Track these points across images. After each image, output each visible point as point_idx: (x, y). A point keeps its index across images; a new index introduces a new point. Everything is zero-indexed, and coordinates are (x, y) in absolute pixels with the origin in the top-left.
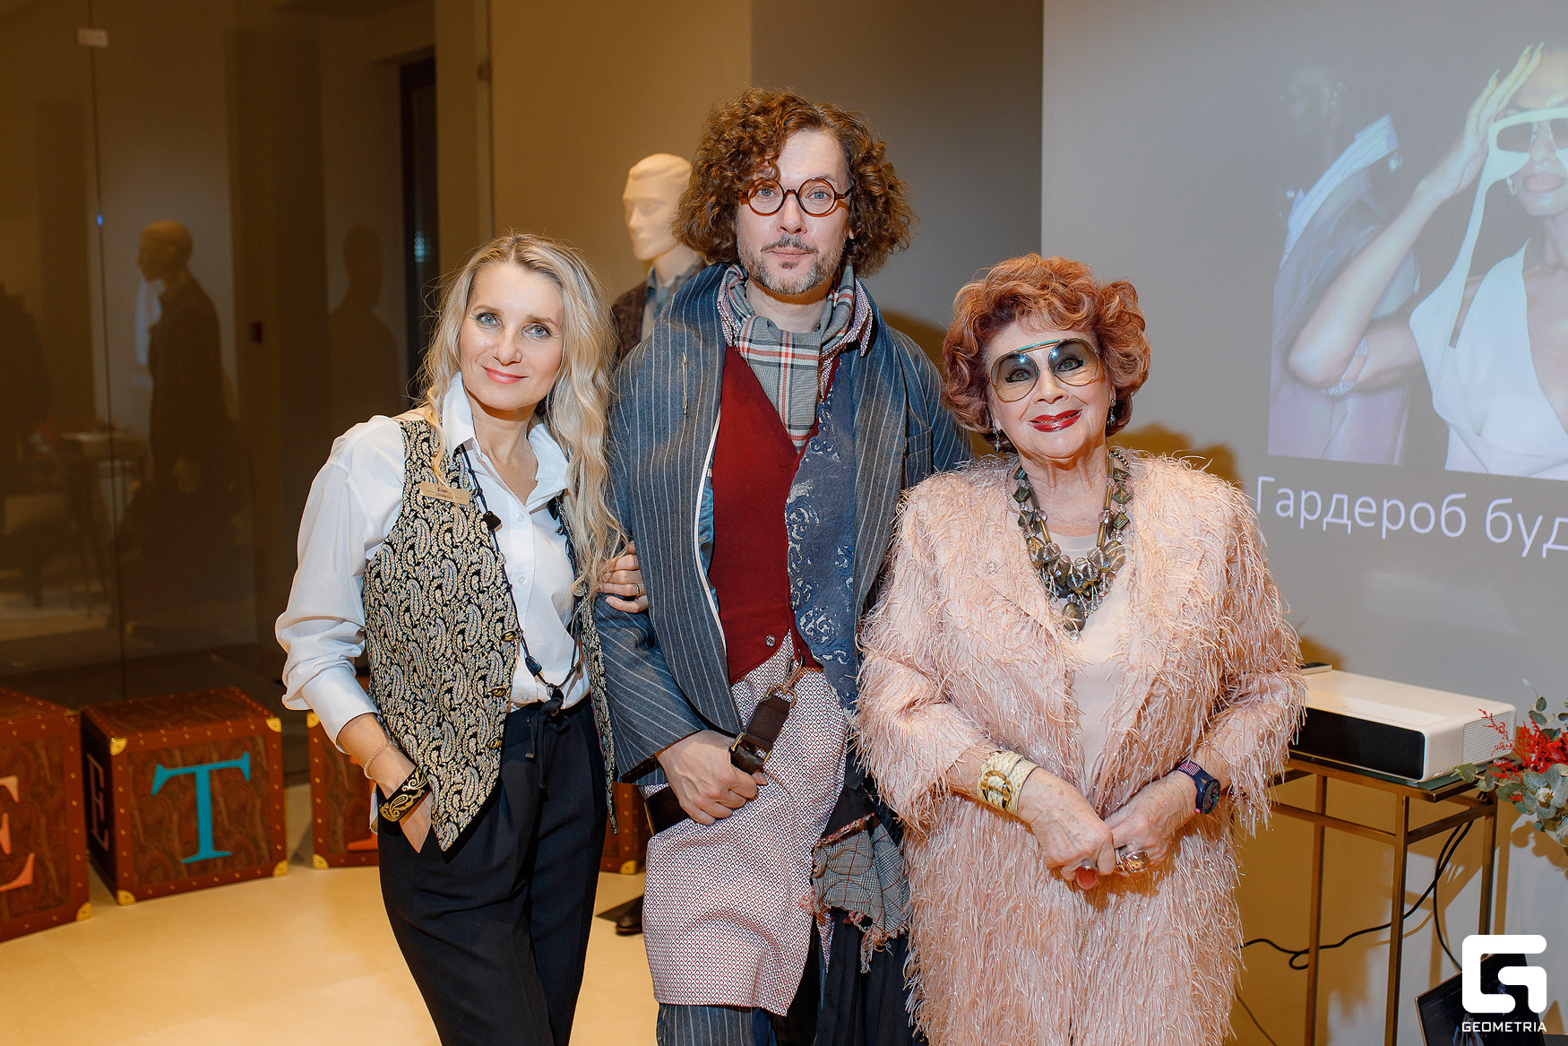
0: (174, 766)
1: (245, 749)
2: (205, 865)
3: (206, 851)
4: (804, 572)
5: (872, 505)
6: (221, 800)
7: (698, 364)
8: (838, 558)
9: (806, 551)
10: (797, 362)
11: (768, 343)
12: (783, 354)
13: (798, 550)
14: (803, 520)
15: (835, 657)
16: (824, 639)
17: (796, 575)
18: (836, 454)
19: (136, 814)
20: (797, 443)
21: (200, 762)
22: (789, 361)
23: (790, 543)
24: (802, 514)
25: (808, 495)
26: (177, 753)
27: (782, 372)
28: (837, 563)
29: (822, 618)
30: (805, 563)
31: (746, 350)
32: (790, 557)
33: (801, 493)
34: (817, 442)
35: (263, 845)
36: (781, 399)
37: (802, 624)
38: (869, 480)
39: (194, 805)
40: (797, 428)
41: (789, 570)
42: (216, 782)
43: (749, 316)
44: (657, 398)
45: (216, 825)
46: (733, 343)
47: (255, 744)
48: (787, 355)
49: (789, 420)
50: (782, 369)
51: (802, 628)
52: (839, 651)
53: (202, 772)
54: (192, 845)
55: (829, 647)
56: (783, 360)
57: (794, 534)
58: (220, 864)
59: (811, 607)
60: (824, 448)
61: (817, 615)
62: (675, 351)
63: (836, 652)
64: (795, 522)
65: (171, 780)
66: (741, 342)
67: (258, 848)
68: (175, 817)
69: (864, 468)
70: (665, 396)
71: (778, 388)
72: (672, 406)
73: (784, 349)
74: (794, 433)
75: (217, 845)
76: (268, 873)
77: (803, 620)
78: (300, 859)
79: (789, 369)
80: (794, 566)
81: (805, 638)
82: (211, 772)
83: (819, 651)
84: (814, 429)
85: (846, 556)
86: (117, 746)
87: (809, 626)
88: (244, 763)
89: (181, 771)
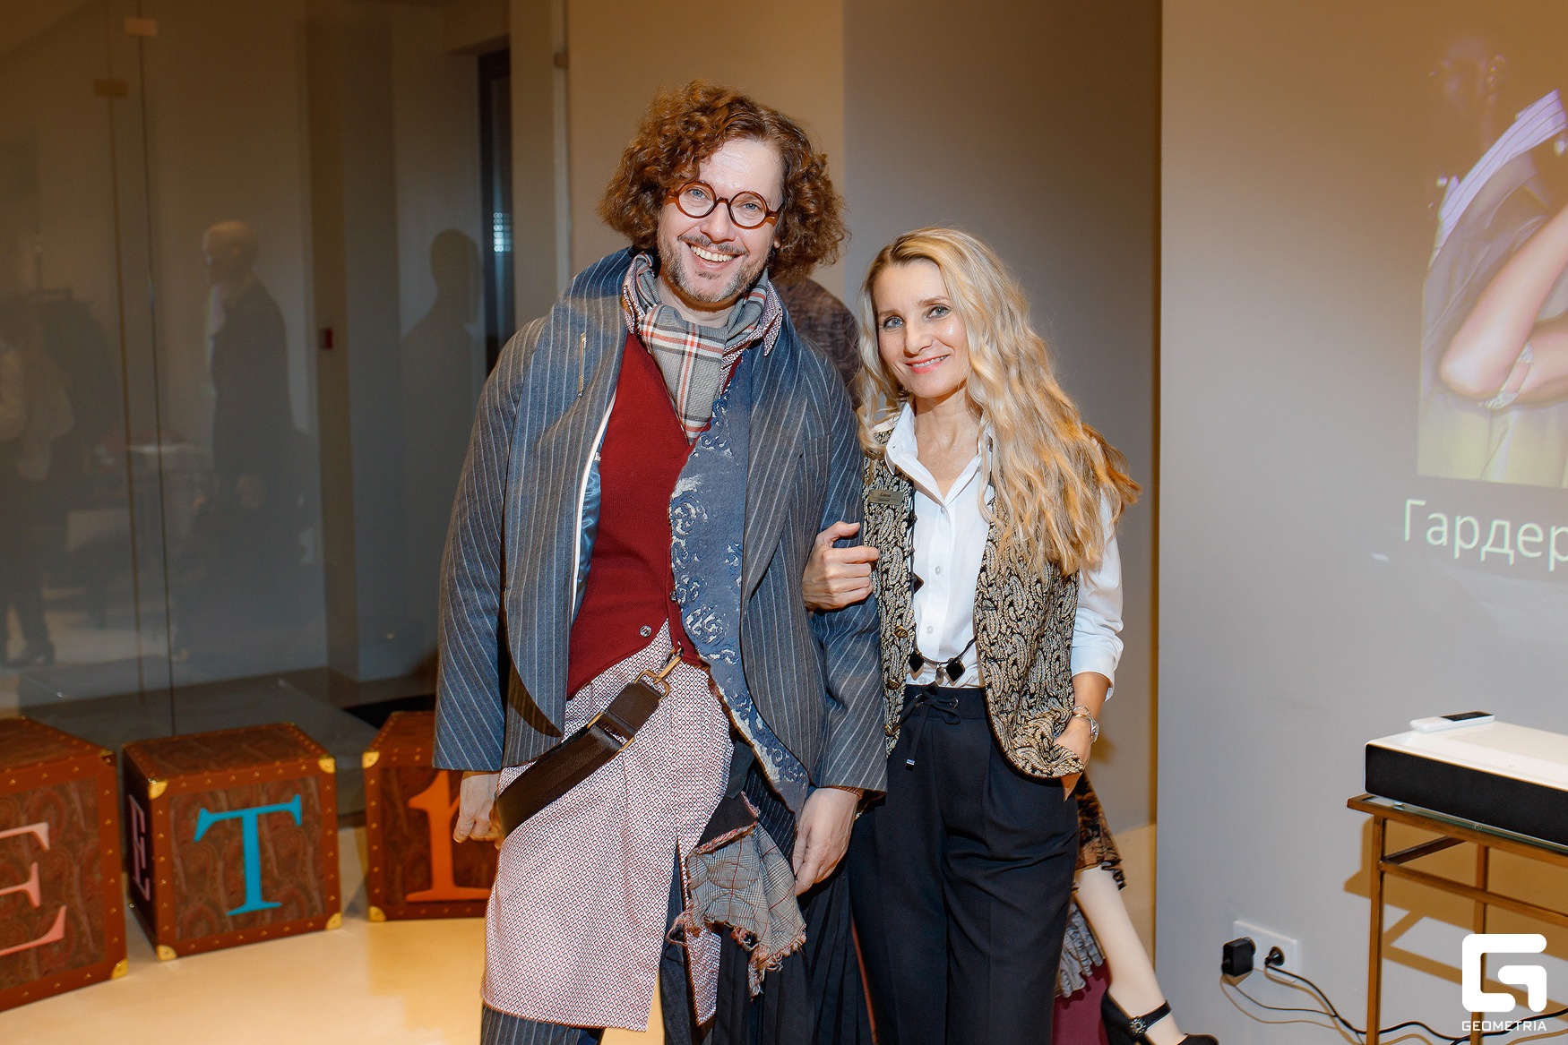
0: (219, 810)
1: (296, 791)
2: (252, 916)
3: (254, 902)
4: (689, 567)
5: (763, 501)
6: (269, 847)
7: (597, 346)
8: (728, 556)
9: (693, 547)
10: (701, 352)
11: (675, 330)
12: (689, 343)
13: (683, 545)
14: (689, 515)
15: (723, 657)
16: (712, 638)
17: (681, 571)
18: (728, 450)
19: (178, 862)
20: (691, 435)
21: (247, 805)
22: (694, 350)
23: (674, 537)
24: (688, 510)
25: (696, 490)
26: (222, 796)
27: (685, 362)
28: (727, 561)
29: (711, 618)
30: (689, 560)
31: (649, 334)
32: (674, 552)
33: (687, 488)
34: (709, 437)
35: (316, 895)
36: (681, 385)
37: (688, 623)
38: (762, 476)
39: (240, 852)
40: (693, 418)
41: (673, 565)
42: (265, 828)
43: (655, 305)
44: (553, 377)
45: (265, 874)
46: (636, 326)
47: (306, 786)
48: (692, 344)
49: (687, 409)
50: (686, 357)
51: (689, 627)
52: (727, 650)
53: (249, 817)
54: (238, 896)
55: (717, 646)
56: (688, 348)
57: (678, 529)
58: (268, 916)
59: (699, 606)
60: (716, 443)
61: (705, 614)
62: (574, 331)
63: (724, 652)
64: (679, 516)
65: (216, 826)
66: (645, 326)
67: (310, 899)
68: (220, 866)
69: (757, 465)
70: (561, 377)
71: (679, 376)
72: (568, 387)
73: (690, 338)
74: (690, 423)
75: (266, 896)
76: (321, 926)
77: (690, 619)
78: (354, 911)
79: (693, 358)
80: (678, 561)
81: (691, 638)
82: (259, 816)
83: (706, 649)
84: (708, 423)
85: (737, 554)
86: (157, 789)
87: (697, 625)
88: (294, 807)
89: (227, 815)
